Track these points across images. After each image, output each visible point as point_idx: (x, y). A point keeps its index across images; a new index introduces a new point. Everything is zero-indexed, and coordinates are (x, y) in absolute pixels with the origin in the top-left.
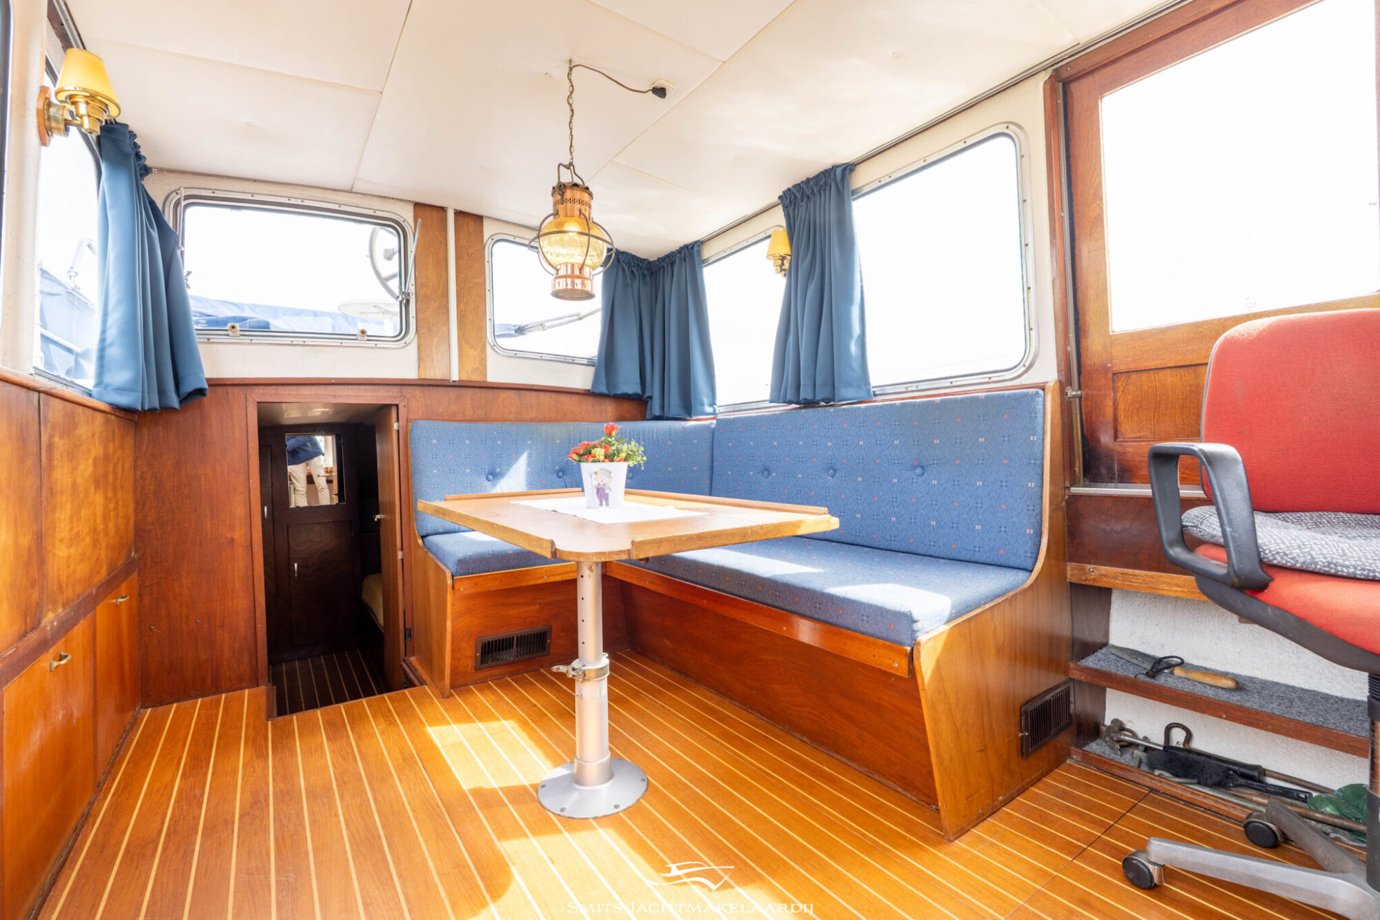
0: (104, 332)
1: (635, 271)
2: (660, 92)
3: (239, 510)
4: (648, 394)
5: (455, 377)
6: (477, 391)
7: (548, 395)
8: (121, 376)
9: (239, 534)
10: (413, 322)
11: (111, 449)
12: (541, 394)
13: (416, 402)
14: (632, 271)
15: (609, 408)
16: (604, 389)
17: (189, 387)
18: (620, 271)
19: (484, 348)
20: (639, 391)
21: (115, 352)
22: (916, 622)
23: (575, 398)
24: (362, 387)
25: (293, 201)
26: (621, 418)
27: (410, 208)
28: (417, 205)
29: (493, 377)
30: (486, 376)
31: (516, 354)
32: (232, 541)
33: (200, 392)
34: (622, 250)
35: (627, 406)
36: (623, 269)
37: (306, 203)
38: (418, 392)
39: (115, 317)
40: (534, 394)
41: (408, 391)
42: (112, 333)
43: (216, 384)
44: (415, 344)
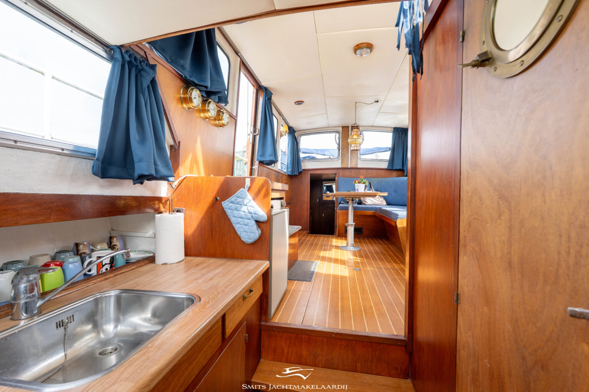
0: (288, 162)
1: (403, 133)
2: (378, 101)
3: (306, 195)
4: (404, 169)
5: (349, 167)
6: (355, 170)
7: (374, 170)
8: (290, 170)
9: (306, 200)
10: (340, 154)
11: (287, 182)
12: (373, 170)
13: (341, 172)
14: (402, 133)
15: (395, 173)
16: (391, 168)
17: (299, 171)
18: (398, 133)
19: (357, 159)
20: (402, 168)
21: (289, 165)
22: (398, 215)
23: (383, 171)
24: (329, 170)
25: (318, 132)
26: (398, 176)
27: (341, 128)
28: (343, 127)
29: (359, 166)
30: (357, 166)
31: (365, 160)
32: (305, 201)
33: (301, 172)
34: (398, 127)
35: (400, 173)
36: (399, 133)
37: (320, 131)
38: (341, 170)
39: (289, 160)
40: (370, 170)
41: (339, 170)
42: (289, 162)
43: (304, 170)
44: (341, 160)
